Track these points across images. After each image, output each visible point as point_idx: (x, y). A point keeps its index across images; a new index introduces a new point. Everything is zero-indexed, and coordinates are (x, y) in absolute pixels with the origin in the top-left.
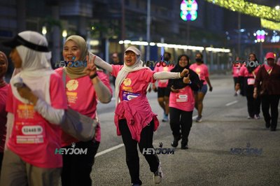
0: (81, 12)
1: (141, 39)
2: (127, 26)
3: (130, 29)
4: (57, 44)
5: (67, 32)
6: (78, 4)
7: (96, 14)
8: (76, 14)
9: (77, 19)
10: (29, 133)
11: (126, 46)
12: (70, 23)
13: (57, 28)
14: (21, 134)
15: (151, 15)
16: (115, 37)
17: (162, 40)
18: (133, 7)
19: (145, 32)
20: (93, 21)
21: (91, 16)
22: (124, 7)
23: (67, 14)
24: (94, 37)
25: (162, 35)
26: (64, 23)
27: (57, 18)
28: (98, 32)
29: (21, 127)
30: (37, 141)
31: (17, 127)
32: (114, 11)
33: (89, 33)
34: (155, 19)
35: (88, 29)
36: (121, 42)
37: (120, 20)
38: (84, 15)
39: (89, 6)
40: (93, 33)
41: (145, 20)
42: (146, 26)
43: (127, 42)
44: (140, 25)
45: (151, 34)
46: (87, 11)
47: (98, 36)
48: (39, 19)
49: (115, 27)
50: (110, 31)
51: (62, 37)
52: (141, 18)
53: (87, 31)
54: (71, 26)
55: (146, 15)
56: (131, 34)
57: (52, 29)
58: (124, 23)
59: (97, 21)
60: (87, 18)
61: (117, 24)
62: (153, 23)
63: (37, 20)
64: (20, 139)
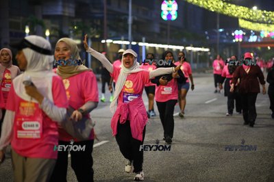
0: (64, 12)
1: (123, 38)
2: (108, 25)
3: (112, 28)
5: (50, 31)
6: (60, 3)
7: (78, 13)
8: (59, 13)
9: (59, 18)
10: (28, 128)
11: (108, 45)
12: (53, 23)
13: (40, 27)
14: (21, 129)
15: (132, 15)
16: (97, 36)
17: (144, 39)
18: (115, 8)
19: (126, 31)
20: (75, 21)
21: (73, 15)
22: (106, 7)
23: (49, 13)
24: (77, 36)
25: (143, 34)
26: (46, 22)
27: (40, 18)
28: (81, 31)
29: (21, 122)
31: (18, 123)
32: (96, 11)
33: (71, 32)
34: (136, 18)
35: (71, 28)
36: (103, 41)
37: (102, 19)
38: (67, 14)
39: (72, 5)
40: (76, 32)
41: (126, 20)
42: (128, 25)
43: (109, 41)
44: (121, 24)
45: (132, 33)
46: (70, 11)
47: (80, 35)
48: (22, 18)
49: (97, 26)
52: (123, 18)
53: (70, 30)
54: (54, 26)
55: (128, 15)
56: (113, 33)
57: (35, 29)
58: (106, 22)
59: (80, 20)
60: (70, 17)
61: (99, 23)
62: (134, 22)
63: (20, 20)
64: (20, 134)
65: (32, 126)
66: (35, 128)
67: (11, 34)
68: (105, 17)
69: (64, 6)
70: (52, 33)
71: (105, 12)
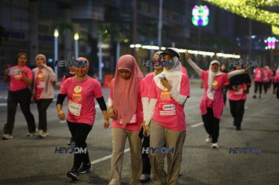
0: (93, 16)
1: (152, 43)
2: (138, 30)
3: (141, 33)
4: (68, 47)
5: (79, 35)
6: (90, 7)
7: (108, 18)
8: (89, 17)
9: (88, 22)
10: (167, 109)
11: (137, 50)
12: (82, 26)
13: (69, 31)
14: (162, 110)
15: (163, 19)
16: (126, 41)
17: (173, 44)
18: (145, 12)
19: (156, 36)
20: (104, 25)
21: (102, 19)
22: (136, 12)
23: (78, 17)
24: (106, 40)
25: (174, 40)
26: (76, 26)
27: (69, 22)
28: (108, 36)
29: (162, 105)
30: (172, 114)
32: (126, 15)
33: (100, 36)
34: (166, 23)
35: (100, 32)
36: (132, 46)
37: (131, 24)
38: (96, 18)
39: (101, 9)
40: (105, 36)
41: (156, 25)
42: (157, 30)
43: (138, 46)
44: (151, 29)
45: (162, 38)
46: (99, 15)
47: (109, 39)
48: (51, 22)
49: (127, 31)
50: (121, 35)
51: (74, 40)
52: (153, 22)
53: (99, 34)
54: (82, 29)
55: (158, 20)
56: (143, 38)
57: (64, 33)
58: (135, 27)
59: (109, 24)
60: (99, 22)
61: (128, 27)
62: (164, 27)
63: (49, 23)
64: (162, 113)
65: (170, 107)
66: (172, 109)
67: (40, 38)
68: (135, 21)
69: (93, 10)
70: (81, 37)
71: (135, 16)
